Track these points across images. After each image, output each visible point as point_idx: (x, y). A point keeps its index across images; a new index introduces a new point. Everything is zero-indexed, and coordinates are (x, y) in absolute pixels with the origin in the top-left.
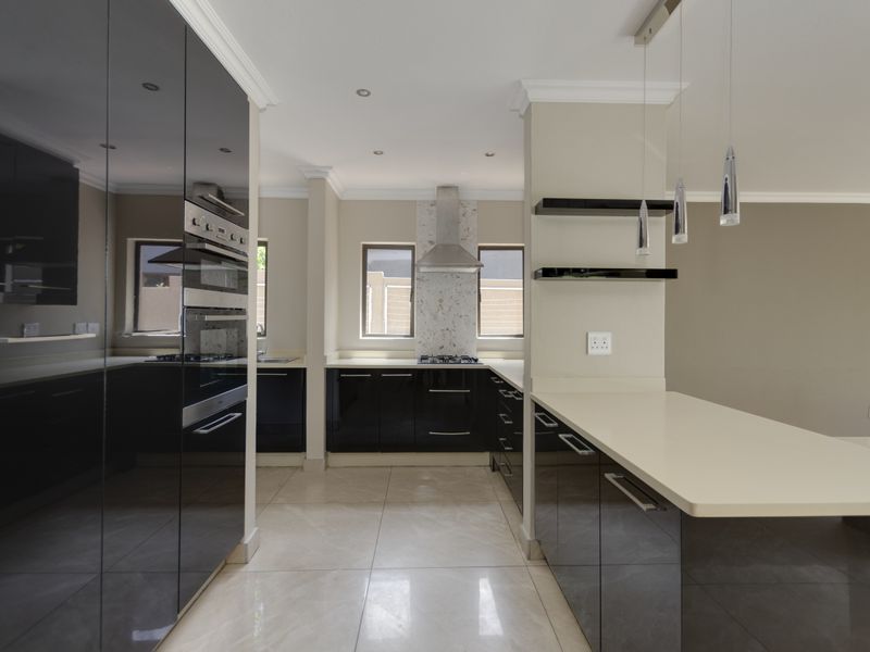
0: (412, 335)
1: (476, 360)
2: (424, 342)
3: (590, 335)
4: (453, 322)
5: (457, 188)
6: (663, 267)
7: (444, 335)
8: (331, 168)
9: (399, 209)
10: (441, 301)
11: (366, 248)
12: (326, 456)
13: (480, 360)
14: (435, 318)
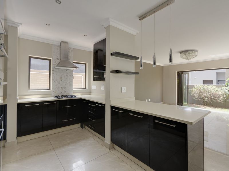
0: (50, 89)
1: (76, 96)
2: (55, 91)
3: (122, 88)
4: (65, 85)
5: (68, 43)
6: (134, 72)
7: (62, 89)
8: (21, 24)
9: (46, 46)
10: (61, 78)
11: (30, 58)
12: (17, 138)
13: (77, 96)
14: (59, 83)
